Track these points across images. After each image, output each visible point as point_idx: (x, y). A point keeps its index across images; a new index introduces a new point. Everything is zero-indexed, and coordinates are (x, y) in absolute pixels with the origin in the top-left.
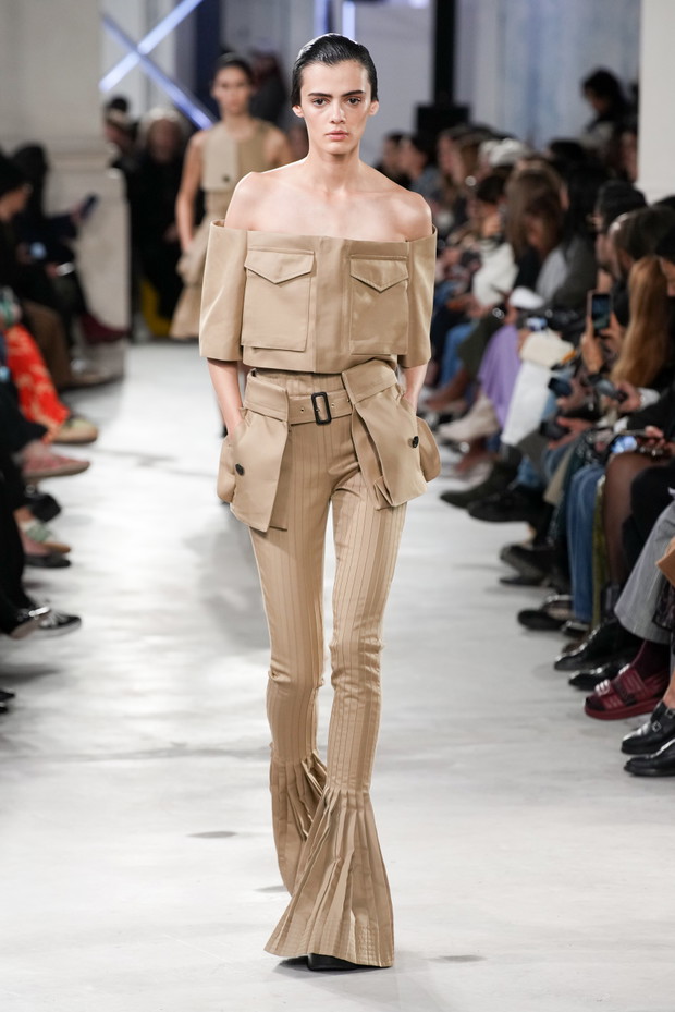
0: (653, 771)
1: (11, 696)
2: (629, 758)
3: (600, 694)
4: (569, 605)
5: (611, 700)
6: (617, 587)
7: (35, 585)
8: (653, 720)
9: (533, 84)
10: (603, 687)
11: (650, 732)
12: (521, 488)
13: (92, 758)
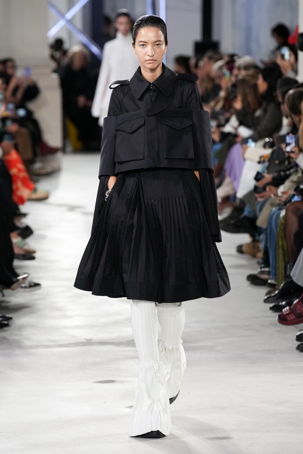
1: (10, 318)
2: (298, 343)
3: (285, 313)
4: (269, 273)
5: (290, 316)
6: (292, 264)
10: (286, 310)
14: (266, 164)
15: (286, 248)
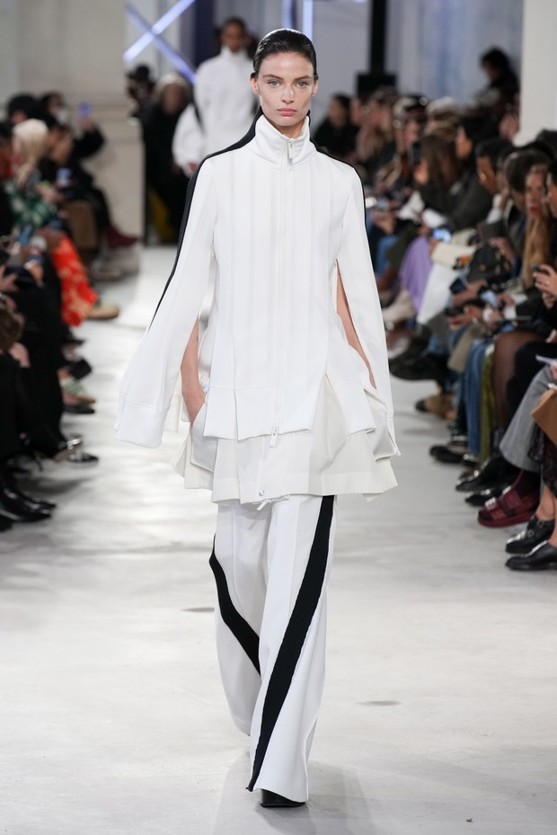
0: (526, 566)
1: (52, 506)
2: (509, 556)
3: (489, 509)
4: (465, 444)
5: (497, 513)
6: (502, 430)
7: (70, 425)
8: (529, 528)
9: (444, 58)
10: (491, 502)
11: (526, 537)
12: (431, 356)
13: (112, 552)
14: (466, 271)
15: (493, 406)
